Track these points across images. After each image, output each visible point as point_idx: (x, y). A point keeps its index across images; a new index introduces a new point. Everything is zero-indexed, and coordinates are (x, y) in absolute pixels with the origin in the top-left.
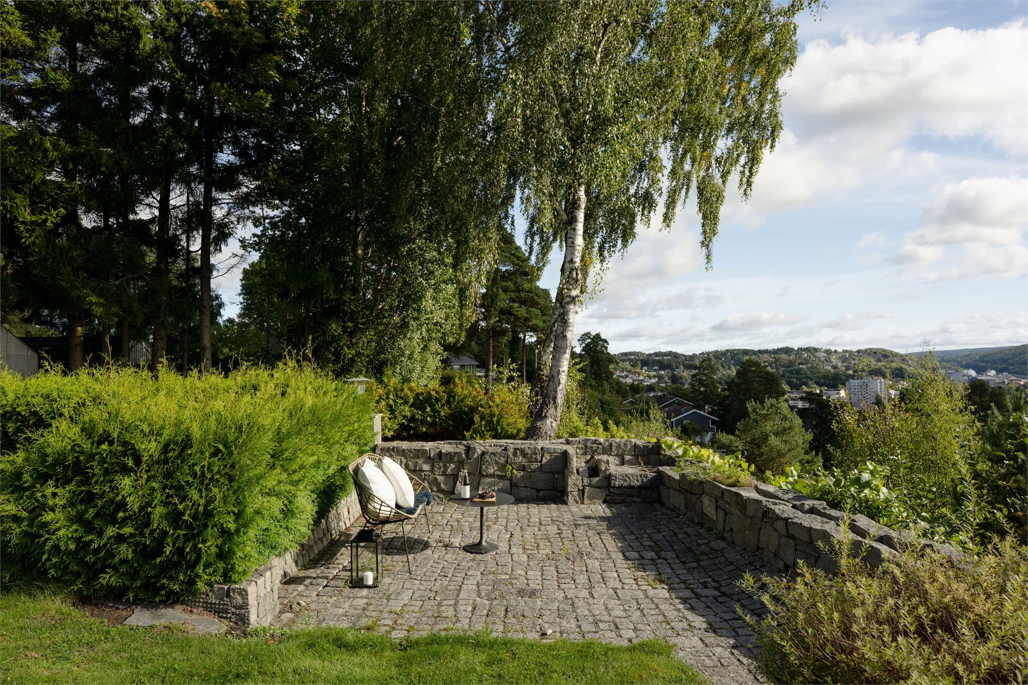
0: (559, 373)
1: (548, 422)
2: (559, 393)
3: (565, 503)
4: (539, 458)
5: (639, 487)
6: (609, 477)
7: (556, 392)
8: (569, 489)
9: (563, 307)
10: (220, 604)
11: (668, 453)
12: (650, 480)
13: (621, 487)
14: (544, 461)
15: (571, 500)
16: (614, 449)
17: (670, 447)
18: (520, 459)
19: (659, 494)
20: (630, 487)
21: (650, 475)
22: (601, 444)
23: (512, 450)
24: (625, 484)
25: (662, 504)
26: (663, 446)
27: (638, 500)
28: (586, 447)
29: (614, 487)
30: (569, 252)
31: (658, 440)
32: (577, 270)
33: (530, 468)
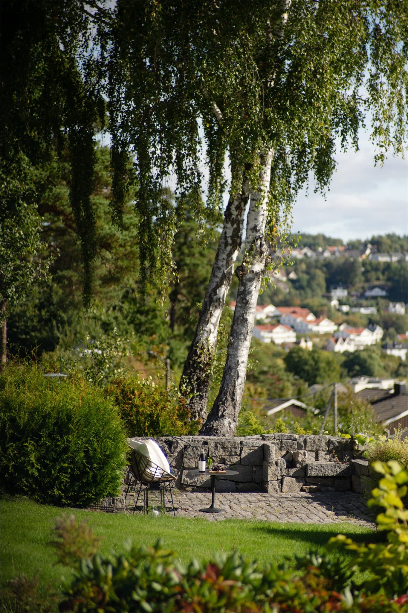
0: (237, 364)
1: (226, 422)
2: (237, 388)
3: (265, 491)
4: (238, 451)
5: (333, 477)
6: (305, 468)
7: (234, 387)
8: (269, 479)
9: (243, 284)
10: (109, 507)
11: (361, 448)
12: (343, 471)
13: (317, 477)
14: (244, 455)
15: (270, 488)
16: (308, 444)
17: (363, 442)
18: (221, 452)
19: (351, 483)
20: (325, 477)
21: (344, 466)
22: (295, 440)
23: (213, 444)
24: (321, 474)
25: (354, 491)
26: (357, 441)
27: (332, 489)
28: (281, 442)
29: (310, 477)
30: (252, 217)
31: (352, 437)
32: (261, 238)
33: (230, 461)
